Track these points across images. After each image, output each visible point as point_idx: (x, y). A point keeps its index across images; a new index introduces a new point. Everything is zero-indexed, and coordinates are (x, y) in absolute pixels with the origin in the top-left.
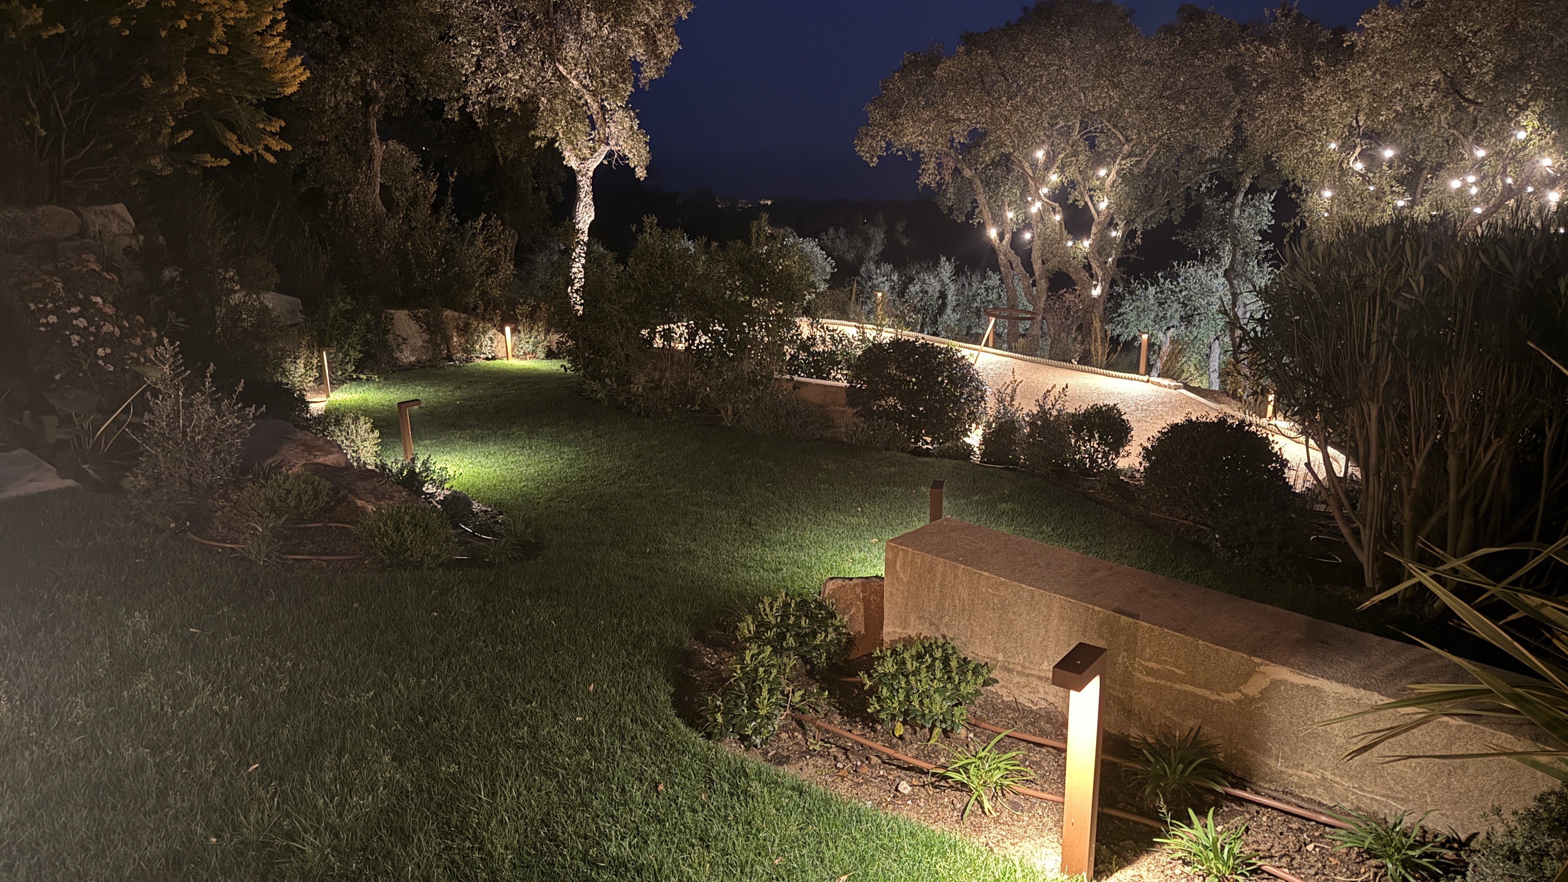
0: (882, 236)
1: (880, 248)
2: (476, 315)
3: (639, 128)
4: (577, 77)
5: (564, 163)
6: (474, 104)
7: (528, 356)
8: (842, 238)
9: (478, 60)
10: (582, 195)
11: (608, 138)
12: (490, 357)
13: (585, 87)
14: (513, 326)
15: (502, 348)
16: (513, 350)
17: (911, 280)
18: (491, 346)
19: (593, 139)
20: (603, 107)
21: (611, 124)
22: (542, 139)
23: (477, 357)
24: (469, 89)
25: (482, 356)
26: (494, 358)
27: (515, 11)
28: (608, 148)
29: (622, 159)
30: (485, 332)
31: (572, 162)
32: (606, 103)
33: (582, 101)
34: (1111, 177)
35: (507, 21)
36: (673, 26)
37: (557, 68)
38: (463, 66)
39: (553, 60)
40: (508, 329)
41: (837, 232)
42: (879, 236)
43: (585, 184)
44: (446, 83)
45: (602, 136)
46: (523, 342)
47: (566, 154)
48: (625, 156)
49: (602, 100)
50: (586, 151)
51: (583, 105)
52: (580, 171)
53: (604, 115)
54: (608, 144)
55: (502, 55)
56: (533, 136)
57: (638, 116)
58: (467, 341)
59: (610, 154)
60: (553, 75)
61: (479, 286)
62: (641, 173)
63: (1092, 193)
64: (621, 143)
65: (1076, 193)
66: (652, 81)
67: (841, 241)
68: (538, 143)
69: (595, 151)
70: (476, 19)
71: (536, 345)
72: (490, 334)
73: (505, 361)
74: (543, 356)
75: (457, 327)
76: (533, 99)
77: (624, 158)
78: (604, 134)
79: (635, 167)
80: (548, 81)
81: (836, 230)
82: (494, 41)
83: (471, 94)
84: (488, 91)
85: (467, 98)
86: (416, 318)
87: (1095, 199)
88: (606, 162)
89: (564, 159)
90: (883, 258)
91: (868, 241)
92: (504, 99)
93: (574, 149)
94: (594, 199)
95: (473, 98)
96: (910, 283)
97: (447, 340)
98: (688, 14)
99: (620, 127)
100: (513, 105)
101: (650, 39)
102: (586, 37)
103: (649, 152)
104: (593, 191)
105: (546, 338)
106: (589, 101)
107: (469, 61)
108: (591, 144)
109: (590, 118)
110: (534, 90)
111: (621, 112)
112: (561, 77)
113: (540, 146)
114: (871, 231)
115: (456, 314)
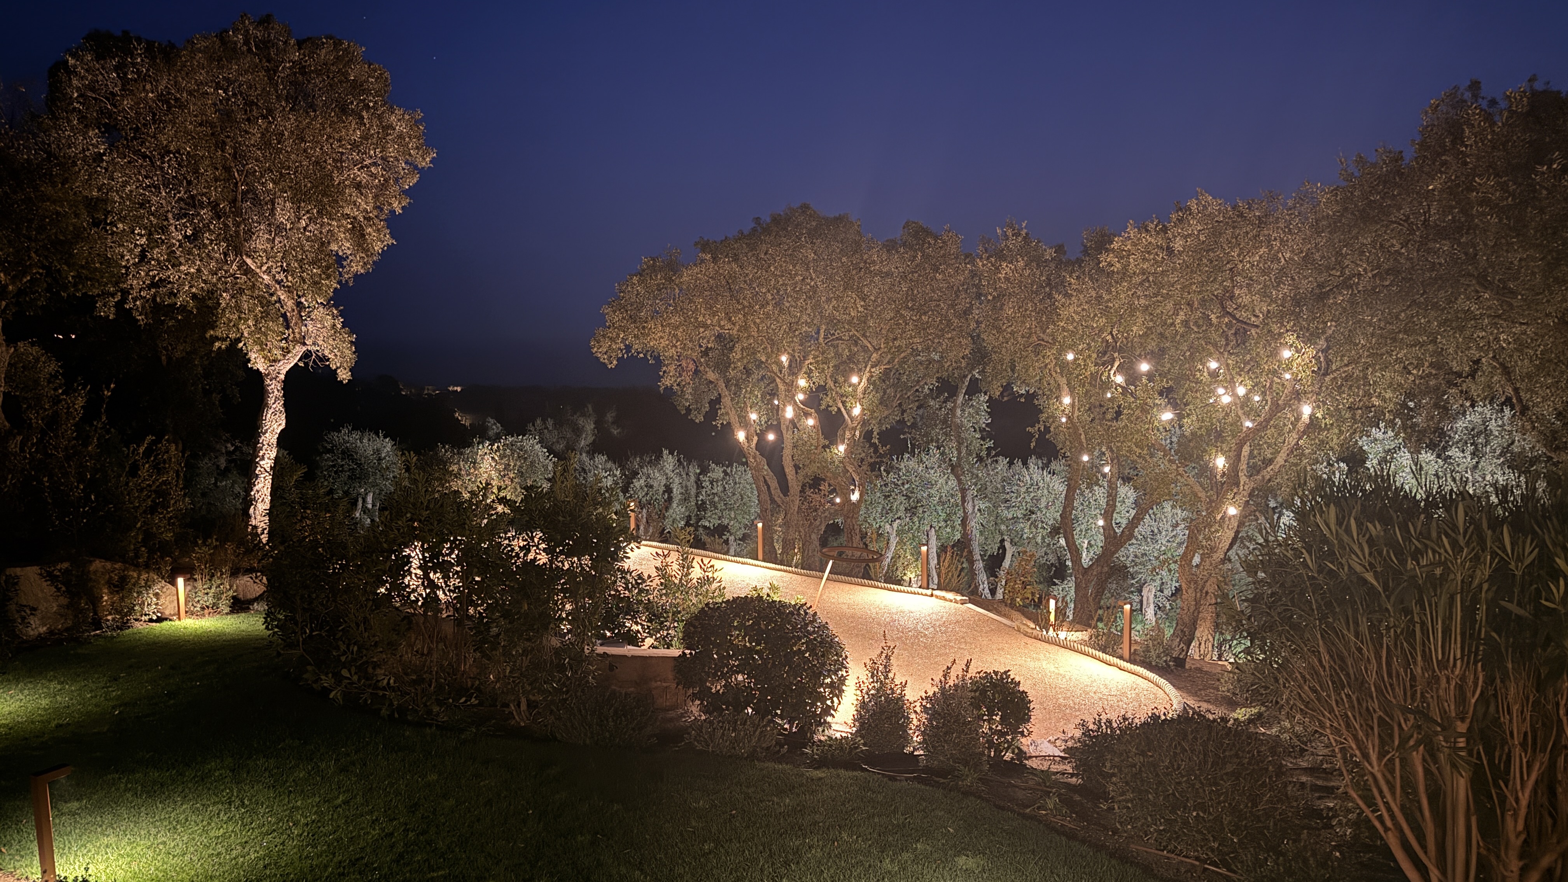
0: (592, 426)
1: (590, 439)
2: (137, 566)
3: (343, 327)
4: (268, 271)
5: (250, 365)
6: (135, 299)
7: (206, 611)
8: (551, 428)
9: (143, 251)
10: (271, 401)
11: (304, 337)
12: (155, 618)
13: (279, 282)
14: (188, 576)
15: (171, 602)
16: (186, 604)
17: (635, 474)
18: (157, 604)
19: (286, 339)
20: (299, 304)
21: (309, 322)
22: (223, 340)
23: (136, 620)
24: (129, 282)
25: (143, 618)
26: (160, 620)
27: (193, 197)
28: (304, 349)
29: (321, 360)
30: (148, 587)
31: (258, 363)
32: (303, 300)
33: (275, 298)
34: (862, 384)
35: (181, 208)
36: (385, 220)
37: (244, 262)
38: (123, 257)
39: (238, 252)
40: (180, 581)
41: (545, 423)
42: (589, 426)
43: (275, 389)
44: (102, 277)
45: (297, 336)
46: (200, 594)
47: (253, 356)
48: (325, 356)
49: (299, 297)
50: (278, 353)
51: (276, 302)
52: (269, 374)
53: (299, 312)
54: (304, 344)
55: (174, 245)
56: (211, 336)
57: (342, 314)
58: (122, 599)
59: (307, 355)
60: (239, 268)
61: (142, 526)
62: (344, 375)
63: (844, 399)
64: (320, 343)
65: (828, 399)
66: (356, 276)
67: (549, 431)
68: (217, 344)
69: (289, 352)
70: (142, 205)
71: (217, 596)
72: (156, 588)
73: (177, 623)
74: (228, 610)
75: (110, 583)
76: (212, 293)
77: (325, 359)
78: (300, 333)
79: (337, 368)
80: (232, 275)
81: (544, 421)
82: (164, 229)
83: (132, 288)
84: (153, 285)
85: (125, 293)
86: (51, 578)
87: (849, 405)
88: (301, 364)
89: (249, 360)
90: (594, 450)
91: (578, 431)
92: (175, 295)
93: (263, 350)
94: (285, 405)
95: (134, 293)
96: (635, 478)
97: (95, 601)
98: (403, 208)
99: (319, 326)
100: (187, 302)
101: (358, 234)
102: (280, 228)
103: (354, 353)
104: (284, 396)
105: (231, 586)
106: (282, 297)
107: (131, 251)
108: (283, 344)
109: (284, 316)
110: (215, 285)
111: (321, 309)
112: (247, 271)
113: (220, 348)
114: (581, 422)
115: (108, 565)
